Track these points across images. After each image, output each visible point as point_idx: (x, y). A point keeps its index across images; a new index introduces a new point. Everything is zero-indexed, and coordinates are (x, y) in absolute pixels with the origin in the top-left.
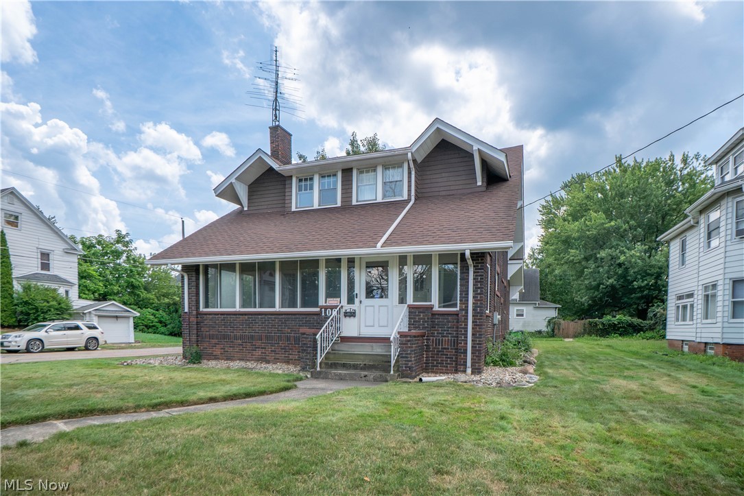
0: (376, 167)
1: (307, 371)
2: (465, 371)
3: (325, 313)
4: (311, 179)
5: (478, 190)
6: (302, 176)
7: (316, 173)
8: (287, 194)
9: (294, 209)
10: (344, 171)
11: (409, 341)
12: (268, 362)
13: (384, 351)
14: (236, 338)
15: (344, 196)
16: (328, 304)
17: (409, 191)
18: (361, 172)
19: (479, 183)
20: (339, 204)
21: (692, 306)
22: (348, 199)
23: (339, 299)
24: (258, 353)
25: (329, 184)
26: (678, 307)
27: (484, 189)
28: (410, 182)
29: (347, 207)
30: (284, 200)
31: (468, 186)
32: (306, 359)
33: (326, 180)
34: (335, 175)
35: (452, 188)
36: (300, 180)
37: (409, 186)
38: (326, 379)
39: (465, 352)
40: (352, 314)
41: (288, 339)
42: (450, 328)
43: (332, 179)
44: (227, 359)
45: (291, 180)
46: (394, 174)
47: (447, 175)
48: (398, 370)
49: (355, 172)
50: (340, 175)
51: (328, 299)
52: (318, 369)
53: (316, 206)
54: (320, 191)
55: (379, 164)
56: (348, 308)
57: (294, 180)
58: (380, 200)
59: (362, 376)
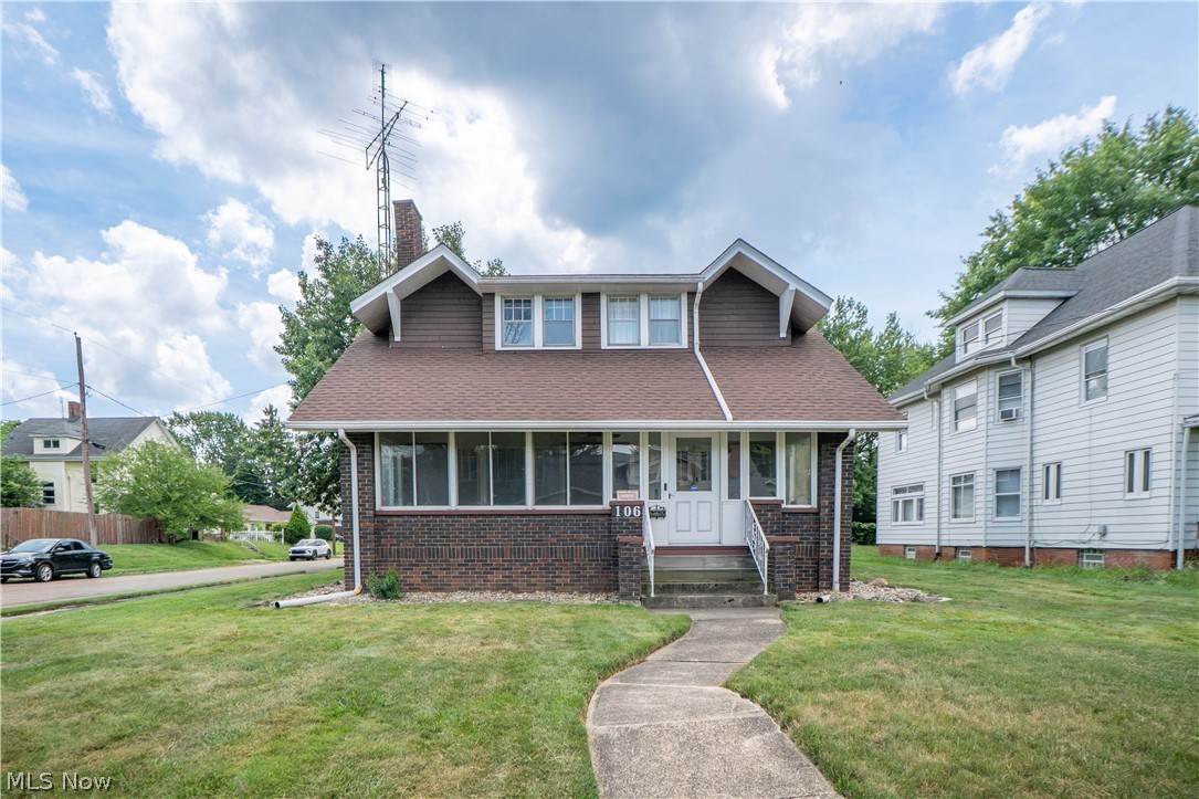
0: (638, 296)
1: (633, 599)
2: (830, 587)
3: (622, 512)
4: (528, 302)
5: (782, 343)
6: (512, 296)
7: (538, 293)
8: (484, 322)
9: (498, 347)
10: (585, 296)
11: (789, 549)
12: (517, 591)
13: (721, 565)
14: (452, 553)
15: (588, 334)
16: (619, 499)
17: (691, 335)
18: (612, 299)
19: (783, 335)
20: (579, 346)
21: (921, 501)
22: (592, 340)
23: (636, 492)
24: (497, 577)
25: (559, 312)
26: (897, 502)
27: (789, 343)
28: (691, 323)
29: (591, 350)
30: (481, 329)
31: (767, 337)
32: (630, 581)
33: (554, 306)
34: (569, 300)
35: (745, 337)
36: (508, 302)
37: (691, 329)
38: (670, 608)
39: (830, 561)
40: (659, 514)
41: (552, 552)
42: (805, 531)
43: (564, 306)
44: (436, 590)
45: (494, 300)
46: (666, 309)
47: (737, 318)
48: (774, 592)
49: (603, 300)
50: (578, 301)
51: (618, 492)
52: (653, 595)
53: (539, 345)
54: (546, 322)
55: (643, 292)
56: (650, 504)
57: (498, 302)
58: (645, 344)
59: (726, 600)
